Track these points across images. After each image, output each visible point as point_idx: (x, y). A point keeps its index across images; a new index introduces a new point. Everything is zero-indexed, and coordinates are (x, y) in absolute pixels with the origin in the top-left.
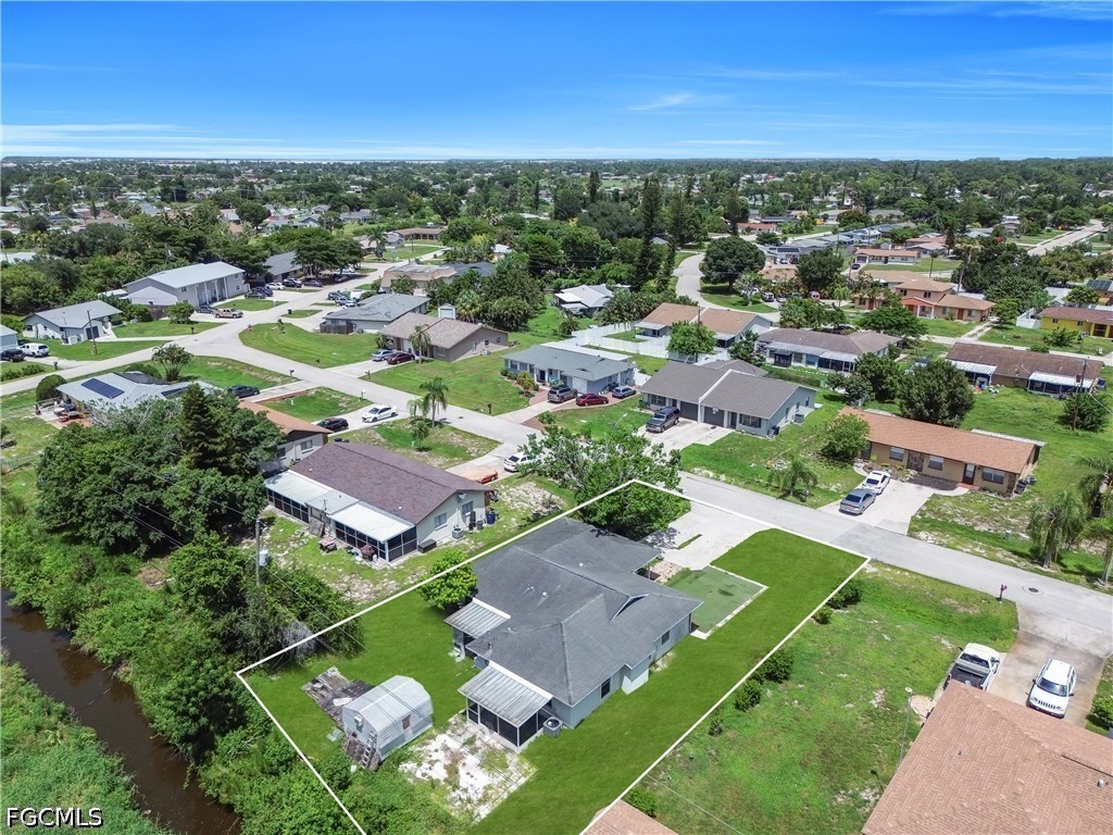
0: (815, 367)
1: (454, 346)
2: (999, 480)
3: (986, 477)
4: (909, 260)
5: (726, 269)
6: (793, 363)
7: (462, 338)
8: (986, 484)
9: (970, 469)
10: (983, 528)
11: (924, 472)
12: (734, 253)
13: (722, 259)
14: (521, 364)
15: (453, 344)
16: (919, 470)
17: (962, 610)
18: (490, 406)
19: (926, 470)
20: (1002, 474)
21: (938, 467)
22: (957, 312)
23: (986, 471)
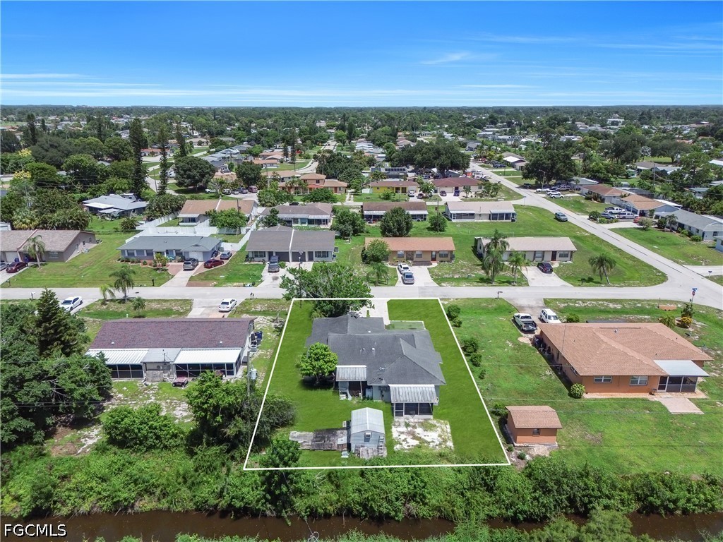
0: (306, 225)
1: (67, 249)
2: (446, 256)
3: (441, 256)
4: (275, 165)
5: (194, 177)
6: (293, 225)
7: (70, 242)
8: (442, 259)
9: (434, 253)
10: (456, 276)
11: (414, 260)
12: (197, 166)
13: (190, 170)
14: (138, 251)
15: (66, 247)
16: (412, 260)
17: (490, 306)
18: (153, 281)
19: (415, 259)
20: (446, 253)
21: (419, 256)
22: (334, 189)
23: (441, 253)
